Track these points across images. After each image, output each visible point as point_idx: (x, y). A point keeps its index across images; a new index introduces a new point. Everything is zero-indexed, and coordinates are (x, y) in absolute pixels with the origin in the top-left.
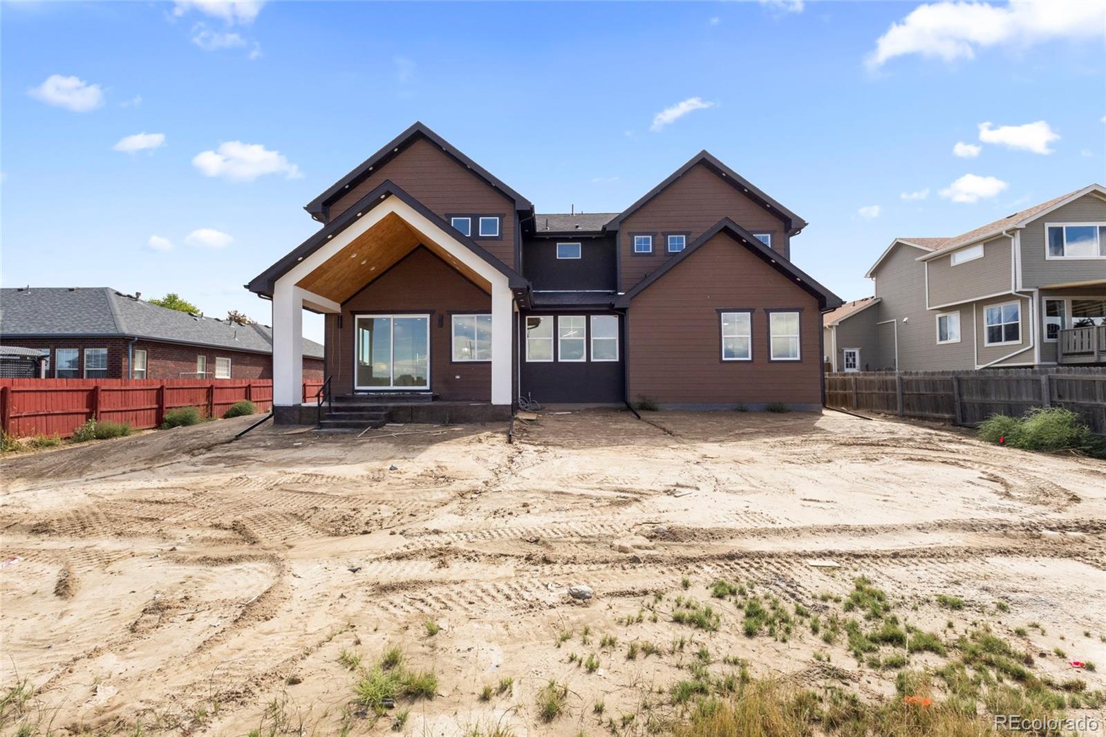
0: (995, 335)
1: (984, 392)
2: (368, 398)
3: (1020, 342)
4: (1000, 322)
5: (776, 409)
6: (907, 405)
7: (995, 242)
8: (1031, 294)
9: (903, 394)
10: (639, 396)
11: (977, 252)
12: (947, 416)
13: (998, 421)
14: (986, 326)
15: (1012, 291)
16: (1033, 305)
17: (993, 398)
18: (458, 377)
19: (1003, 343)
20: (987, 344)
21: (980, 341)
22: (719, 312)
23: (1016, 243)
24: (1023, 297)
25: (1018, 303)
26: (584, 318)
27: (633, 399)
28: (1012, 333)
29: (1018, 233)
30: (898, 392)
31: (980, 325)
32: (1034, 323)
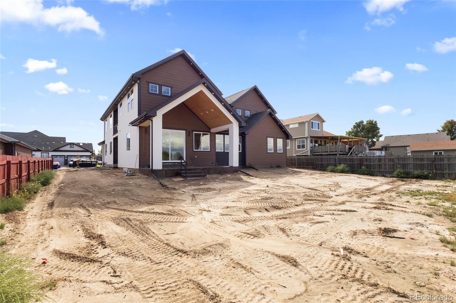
0: (299, 147)
1: (322, 161)
2: (169, 166)
3: (305, 149)
4: (300, 143)
5: (278, 167)
6: (299, 165)
7: (302, 124)
8: (308, 137)
9: (298, 162)
10: (249, 163)
11: (297, 126)
12: (311, 167)
13: (330, 168)
14: (297, 144)
15: (306, 136)
16: (309, 140)
17: (324, 162)
18: (196, 157)
19: (301, 149)
20: (297, 149)
21: (295, 148)
22: (267, 137)
23: (306, 124)
24: (306, 138)
25: (305, 139)
26: (222, 136)
27: (247, 164)
28: (303, 146)
29: (307, 122)
30: (297, 161)
31: (295, 144)
32: (309, 145)
